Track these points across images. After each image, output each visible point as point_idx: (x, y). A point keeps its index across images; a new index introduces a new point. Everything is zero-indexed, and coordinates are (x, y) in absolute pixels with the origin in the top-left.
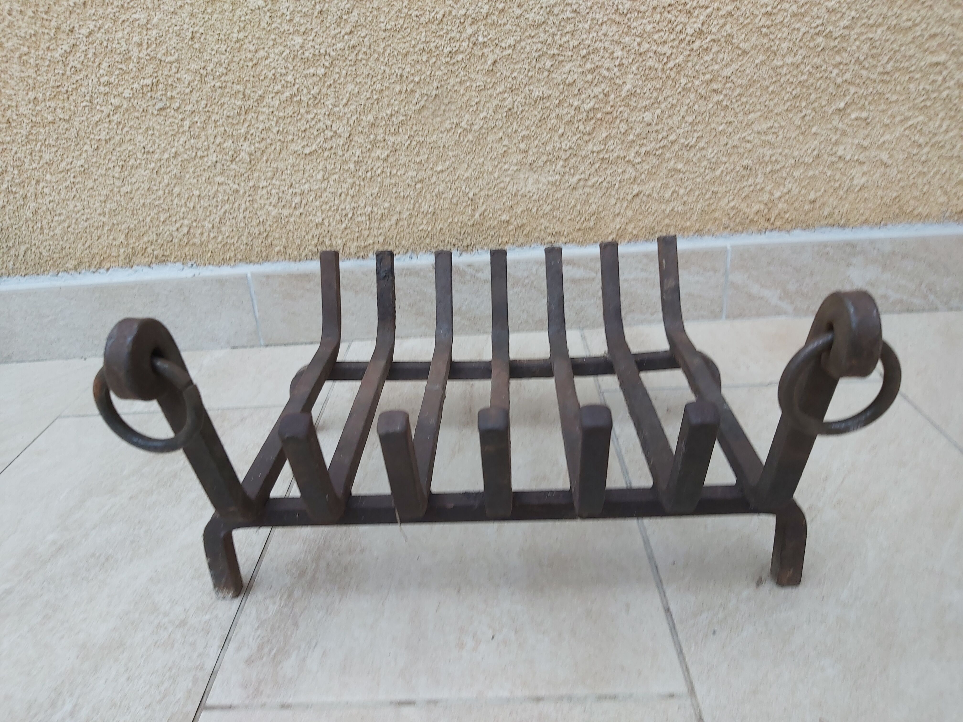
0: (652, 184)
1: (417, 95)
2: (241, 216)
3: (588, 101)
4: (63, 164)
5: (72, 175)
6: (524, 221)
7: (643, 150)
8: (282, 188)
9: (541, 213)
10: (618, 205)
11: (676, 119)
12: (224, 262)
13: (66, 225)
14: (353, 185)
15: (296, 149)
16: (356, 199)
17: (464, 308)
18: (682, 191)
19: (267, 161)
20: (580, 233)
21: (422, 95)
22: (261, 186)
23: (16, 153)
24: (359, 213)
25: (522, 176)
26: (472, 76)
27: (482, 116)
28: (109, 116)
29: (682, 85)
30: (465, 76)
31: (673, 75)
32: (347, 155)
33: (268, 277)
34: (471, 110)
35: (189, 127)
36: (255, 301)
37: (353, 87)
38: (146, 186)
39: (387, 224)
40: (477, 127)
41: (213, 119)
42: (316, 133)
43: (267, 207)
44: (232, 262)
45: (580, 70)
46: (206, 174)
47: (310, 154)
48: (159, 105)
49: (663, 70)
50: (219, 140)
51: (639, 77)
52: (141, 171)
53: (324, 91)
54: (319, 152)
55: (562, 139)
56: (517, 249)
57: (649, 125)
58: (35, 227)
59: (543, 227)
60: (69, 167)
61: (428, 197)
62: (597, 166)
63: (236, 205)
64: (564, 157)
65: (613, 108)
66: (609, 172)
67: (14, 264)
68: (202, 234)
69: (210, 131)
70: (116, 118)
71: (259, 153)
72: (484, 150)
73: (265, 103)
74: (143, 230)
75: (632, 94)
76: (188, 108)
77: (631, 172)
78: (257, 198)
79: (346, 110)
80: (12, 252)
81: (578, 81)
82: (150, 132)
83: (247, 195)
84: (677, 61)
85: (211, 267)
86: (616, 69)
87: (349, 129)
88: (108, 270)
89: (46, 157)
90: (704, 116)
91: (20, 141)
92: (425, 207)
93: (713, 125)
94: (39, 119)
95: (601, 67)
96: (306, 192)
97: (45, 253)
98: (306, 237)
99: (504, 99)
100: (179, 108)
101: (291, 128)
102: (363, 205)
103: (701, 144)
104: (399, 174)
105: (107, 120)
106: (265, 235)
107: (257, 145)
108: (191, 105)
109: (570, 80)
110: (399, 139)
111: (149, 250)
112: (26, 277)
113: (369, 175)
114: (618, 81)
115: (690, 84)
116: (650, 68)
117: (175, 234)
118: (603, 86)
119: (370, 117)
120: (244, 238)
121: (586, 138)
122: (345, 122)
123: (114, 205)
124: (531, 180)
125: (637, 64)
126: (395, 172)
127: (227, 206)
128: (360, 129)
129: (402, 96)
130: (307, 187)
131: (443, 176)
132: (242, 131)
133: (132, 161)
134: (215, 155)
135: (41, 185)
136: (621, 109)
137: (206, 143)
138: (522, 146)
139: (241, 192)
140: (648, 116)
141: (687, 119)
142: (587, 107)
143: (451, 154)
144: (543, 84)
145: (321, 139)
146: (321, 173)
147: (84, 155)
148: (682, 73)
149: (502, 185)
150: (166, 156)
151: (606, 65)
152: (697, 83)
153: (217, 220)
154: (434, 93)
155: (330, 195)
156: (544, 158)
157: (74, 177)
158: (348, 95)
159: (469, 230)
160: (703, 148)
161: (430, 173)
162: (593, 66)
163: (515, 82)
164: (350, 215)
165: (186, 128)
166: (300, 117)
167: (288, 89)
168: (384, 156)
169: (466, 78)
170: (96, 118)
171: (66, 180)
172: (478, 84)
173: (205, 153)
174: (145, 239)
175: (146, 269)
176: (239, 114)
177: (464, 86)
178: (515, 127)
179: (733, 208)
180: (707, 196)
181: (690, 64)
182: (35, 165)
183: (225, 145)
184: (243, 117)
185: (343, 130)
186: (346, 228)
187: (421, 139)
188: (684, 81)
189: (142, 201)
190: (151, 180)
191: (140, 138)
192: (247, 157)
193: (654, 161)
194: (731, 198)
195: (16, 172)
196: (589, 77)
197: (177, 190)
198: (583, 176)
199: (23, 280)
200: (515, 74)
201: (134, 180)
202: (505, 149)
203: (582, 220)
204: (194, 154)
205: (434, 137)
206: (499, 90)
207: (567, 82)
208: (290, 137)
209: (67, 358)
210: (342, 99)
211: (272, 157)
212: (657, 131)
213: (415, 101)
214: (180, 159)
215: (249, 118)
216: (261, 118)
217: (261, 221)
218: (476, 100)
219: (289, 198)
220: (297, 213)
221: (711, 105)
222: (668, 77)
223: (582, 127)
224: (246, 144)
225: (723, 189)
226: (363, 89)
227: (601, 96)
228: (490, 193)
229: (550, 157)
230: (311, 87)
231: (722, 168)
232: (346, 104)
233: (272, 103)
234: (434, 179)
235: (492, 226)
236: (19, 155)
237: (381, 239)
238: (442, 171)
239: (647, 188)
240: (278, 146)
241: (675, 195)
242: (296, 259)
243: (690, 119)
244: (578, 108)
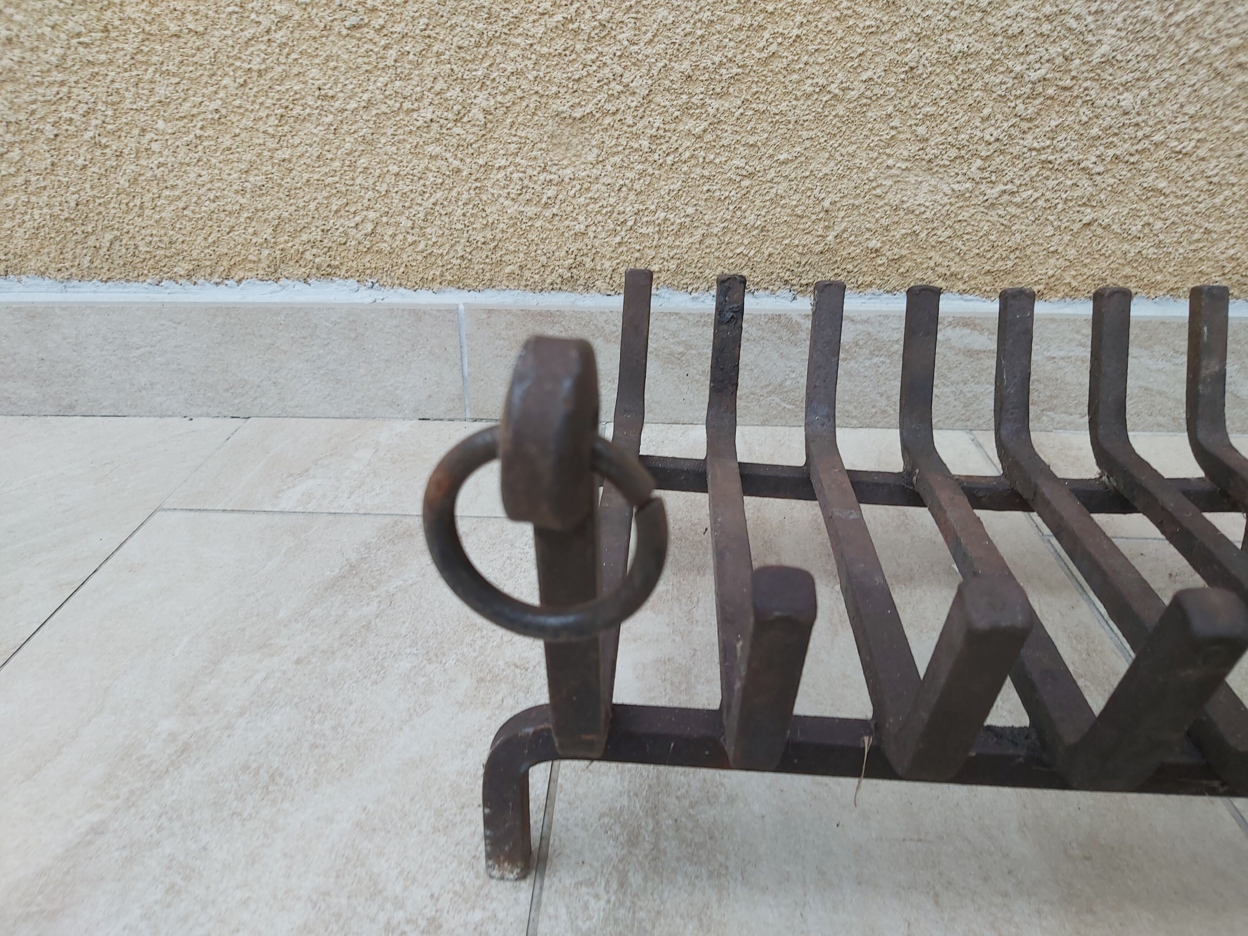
0: (1114, 210)
1: (766, 35)
2: (460, 212)
3: (1037, 66)
4: (187, 106)
5: (199, 125)
6: (904, 252)
7: (1111, 152)
8: (530, 172)
9: (932, 241)
10: (1056, 239)
11: (1171, 107)
12: (424, 283)
13: (181, 205)
14: (642, 174)
15: (561, 109)
16: (642, 197)
17: (788, 383)
18: (1159, 224)
19: (512, 124)
20: (989, 278)
21: (774, 35)
22: (497, 166)
23: (113, 81)
24: (645, 219)
25: (912, 179)
26: (860, 9)
27: (864, 76)
28: (268, 32)
29: (1191, 52)
30: (849, 8)
31: (1179, 34)
32: (640, 125)
33: (490, 311)
34: (849, 65)
35: (396, 61)
36: (465, 349)
37: (666, 13)
38: (315, 151)
39: (687, 240)
40: (854, 94)
41: (435, 49)
42: (596, 85)
43: (502, 200)
44: (436, 286)
45: (1033, 15)
46: (414, 140)
47: (582, 119)
48: (353, 20)
49: (1164, 25)
50: (440, 85)
51: (1123, 34)
52: (309, 126)
53: (619, 16)
54: (598, 115)
55: (986, 124)
56: (886, 296)
57: (1126, 113)
58: (131, 204)
59: (932, 264)
60: (195, 111)
61: (758, 202)
62: (1033, 172)
63: (454, 193)
64: (984, 154)
65: (1074, 82)
66: (1051, 183)
67: (91, 262)
68: (394, 236)
69: (427, 70)
70: (279, 36)
71: (500, 112)
72: (858, 132)
73: (520, 30)
74: (302, 222)
75: (1107, 61)
76: (398, 28)
77: (1086, 187)
78: (489, 184)
79: (649, 51)
80: (91, 241)
81: (1026, 31)
82: (332, 64)
83: (473, 177)
84: (1190, 12)
85: (402, 290)
86: (1090, 19)
87: (650, 82)
88: (240, 281)
89: (162, 91)
90: (1215, 106)
91: (121, 61)
92: (751, 218)
93: (1226, 123)
94: (154, 29)
95: (1067, 12)
96: (567, 180)
97: (143, 248)
98: (557, 254)
99: (906, 52)
100: (383, 27)
101: (558, 75)
102: (653, 207)
103: (1201, 153)
104: (717, 161)
105: (266, 38)
106: (493, 244)
107: (499, 98)
108: (403, 24)
109: (1014, 29)
110: (727, 105)
111: (308, 256)
112: (110, 283)
113: (669, 160)
114: (1090, 38)
115: (1203, 52)
116: (1145, 21)
117: (352, 232)
118: (1065, 44)
119: (686, 65)
120: (459, 248)
121: (1025, 125)
122: (644, 70)
123: (260, 179)
124: (925, 187)
125: (1125, 13)
126: (712, 157)
127: (439, 195)
128: (667, 83)
129: (742, 35)
130: (568, 171)
131: (787, 170)
132: (479, 73)
133: (298, 110)
134: (431, 109)
135: (149, 136)
136: (1087, 84)
137: (418, 89)
138: (921, 130)
139: (465, 173)
140: (1127, 100)
141: (1186, 109)
142: (1034, 76)
143: (805, 134)
144: (971, 31)
145: (602, 96)
146: (596, 151)
147: (222, 94)
148: (1194, 33)
149: (878, 191)
150: (353, 105)
151: (1076, 11)
152: (1215, 50)
153: (421, 215)
154: (796, 32)
155: (604, 188)
156: (953, 153)
157: (202, 128)
158: (655, 26)
159: (814, 259)
160: (1203, 159)
161: (767, 162)
162: (1055, 9)
163: (926, 25)
164: (630, 223)
165: (390, 62)
166: (574, 56)
167: (562, 9)
168: (698, 130)
169: (850, 12)
170: (248, 34)
171: (187, 133)
172: (868, 23)
173: (416, 105)
174: (305, 237)
175: (300, 286)
176: (478, 45)
177: (844, 25)
178: (915, 98)
179: (1232, 258)
180: (1196, 237)
181: (1210, 19)
182: (141, 104)
183: (449, 94)
184: (482, 51)
185: (641, 85)
186: (620, 244)
187: (762, 107)
188: (1194, 46)
189: (306, 176)
190: (325, 142)
191: (314, 72)
192: (481, 116)
193: (1124, 172)
194: (1232, 242)
195: (110, 113)
196: (1046, 28)
197: (363, 162)
198: (1009, 186)
199: (103, 287)
200: (929, 12)
201: (297, 140)
202: (893, 133)
203: (996, 256)
204: (398, 105)
205: (783, 106)
206: (900, 35)
207: (1010, 32)
208: (554, 89)
209: (162, 416)
210: (645, 33)
211: (520, 119)
212: (1137, 125)
213: (761, 45)
214: (374, 112)
215: (491, 54)
216: (512, 54)
217: (490, 221)
218: (861, 50)
219: (538, 188)
220: (548, 213)
221: (1229, 89)
222: (1171, 38)
223: (1021, 107)
224: (482, 95)
225: (1222, 226)
226: (681, 18)
227: (1059, 60)
228: (857, 203)
229: (963, 152)
230: (598, 8)
231: (1226, 193)
232: (651, 41)
233: (533, 30)
234: (772, 174)
235: (853, 255)
236: (117, 85)
237: (673, 265)
238: (785, 162)
239: (1105, 215)
240: (533, 101)
241: (1146, 230)
242: (537, 288)
243: (1191, 110)
244: (1019, 77)
